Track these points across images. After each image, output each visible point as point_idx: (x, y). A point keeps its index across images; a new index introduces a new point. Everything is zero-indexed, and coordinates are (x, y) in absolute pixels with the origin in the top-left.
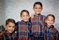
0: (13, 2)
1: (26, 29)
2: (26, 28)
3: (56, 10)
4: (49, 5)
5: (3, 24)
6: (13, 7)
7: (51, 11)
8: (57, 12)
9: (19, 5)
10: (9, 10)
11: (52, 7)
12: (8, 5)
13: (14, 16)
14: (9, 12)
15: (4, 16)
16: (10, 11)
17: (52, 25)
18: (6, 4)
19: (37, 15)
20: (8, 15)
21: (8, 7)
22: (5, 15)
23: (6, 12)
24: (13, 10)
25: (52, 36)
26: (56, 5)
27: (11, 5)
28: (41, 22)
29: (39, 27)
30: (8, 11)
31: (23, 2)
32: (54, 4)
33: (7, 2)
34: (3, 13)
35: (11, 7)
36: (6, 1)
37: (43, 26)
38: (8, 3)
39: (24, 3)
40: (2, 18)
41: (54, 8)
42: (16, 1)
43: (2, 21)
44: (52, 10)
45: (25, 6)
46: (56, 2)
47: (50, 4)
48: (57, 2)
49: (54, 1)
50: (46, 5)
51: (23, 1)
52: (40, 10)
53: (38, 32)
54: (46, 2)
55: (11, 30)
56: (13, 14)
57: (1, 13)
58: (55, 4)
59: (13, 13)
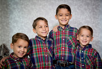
0: (22, 4)
1: (47, 51)
2: (46, 49)
3: (96, 18)
4: (85, 9)
5: (4, 43)
6: (22, 14)
7: (89, 19)
8: (99, 21)
9: (32, 9)
10: (16, 19)
11: (90, 13)
12: (14, 9)
13: (24, 28)
14: (16, 22)
15: (6, 28)
16: (18, 19)
17: (89, 44)
18: (11, 8)
19: (63, 27)
20: (14, 27)
21: (15, 13)
22: (8, 27)
23: (10, 21)
24: (23, 17)
26: (97, 10)
27: (18, 9)
28: (70, 38)
29: (67, 47)
30: (13, 20)
31: (40, 5)
32: (93, 8)
33: (12, 3)
34: (5, 24)
35: (19, 12)
36: (10, 3)
37: (74, 46)
38: (13, 6)
39: (41, 7)
40: (4, 31)
41: (93, 14)
42: (28, 3)
43: (3, 38)
45: (42, 10)
46: (97, 4)
47: (87, 8)
48: (99, 3)
49: (93, 2)
50: (79, 10)
51: (39, 2)
52: (67, 17)
53: (64, 56)
54: (79, 5)
55: (21, 52)
56: (22, 25)
57: (1, 23)
58: (96, 8)
59: (22, 22)
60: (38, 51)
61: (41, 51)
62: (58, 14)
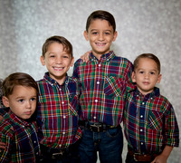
9: (58, 9)
15: (11, 44)
16: (31, 28)
21: (25, 16)
22: (14, 43)
25: (153, 123)
27: (32, 8)
28: (110, 80)
35: (33, 14)
44: (169, 27)
45: (77, 11)
60: (49, 108)
61: (54, 108)
62: (89, 30)
